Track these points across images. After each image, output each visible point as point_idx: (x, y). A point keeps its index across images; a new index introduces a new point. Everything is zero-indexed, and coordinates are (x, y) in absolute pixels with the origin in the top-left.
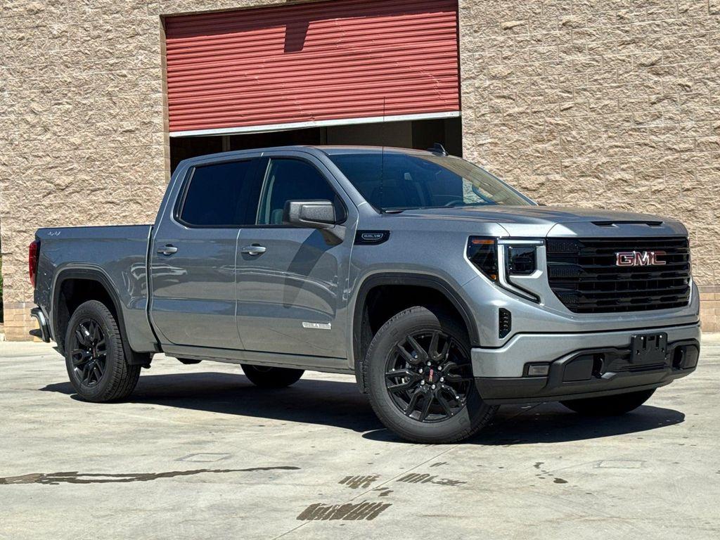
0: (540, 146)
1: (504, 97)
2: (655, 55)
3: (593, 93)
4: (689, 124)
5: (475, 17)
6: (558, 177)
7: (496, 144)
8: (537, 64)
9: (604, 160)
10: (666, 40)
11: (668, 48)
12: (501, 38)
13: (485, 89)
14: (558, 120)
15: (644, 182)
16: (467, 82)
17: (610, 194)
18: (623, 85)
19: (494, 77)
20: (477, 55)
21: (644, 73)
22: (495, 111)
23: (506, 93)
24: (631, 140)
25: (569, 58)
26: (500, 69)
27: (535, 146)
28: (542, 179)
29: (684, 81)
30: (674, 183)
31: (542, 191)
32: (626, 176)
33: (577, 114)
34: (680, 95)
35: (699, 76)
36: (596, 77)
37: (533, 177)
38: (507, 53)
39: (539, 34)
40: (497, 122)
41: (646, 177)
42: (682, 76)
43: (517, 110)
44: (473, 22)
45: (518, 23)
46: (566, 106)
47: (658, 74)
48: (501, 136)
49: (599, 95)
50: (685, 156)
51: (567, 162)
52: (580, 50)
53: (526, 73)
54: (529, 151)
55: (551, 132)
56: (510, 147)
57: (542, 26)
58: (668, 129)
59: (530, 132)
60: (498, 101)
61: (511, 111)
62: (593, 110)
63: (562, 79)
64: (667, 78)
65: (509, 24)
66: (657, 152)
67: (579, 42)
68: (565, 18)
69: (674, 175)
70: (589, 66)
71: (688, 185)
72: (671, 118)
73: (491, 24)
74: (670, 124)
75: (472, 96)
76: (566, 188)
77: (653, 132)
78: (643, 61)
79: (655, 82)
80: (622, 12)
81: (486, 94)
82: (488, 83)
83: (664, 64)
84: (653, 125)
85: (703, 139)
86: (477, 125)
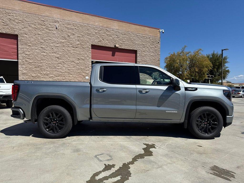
0: (36, 69)
1: (28, 59)
2: (58, 56)
3: (47, 60)
4: (64, 68)
5: (22, 42)
6: (40, 75)
7: (26, 67)
8: (36, 53)
9: (49, 73)
10: (60, 54)
11: (61, 55)
12: (28, 47)
13: (24, 56)
14: (40, 64)
15: (56, 77)
16: (20, 54)
17: (50, 79)
18: (52, 60)
19: (26, 54)
20: (22, 49)
21: (56, 58)
22: (26, 61)
23: (29, 58)
24: (54, 70)
25: (42, 53)
26: (28, 53)
27: (35, 69)
28: (36, 75)
29: (63, 61)
30: (61, 78)
31: (36, 77)
32: (53, 76)
33: (44, 64)
34: (62, 63)
35: (66, 61)
36: (47, 58)
37: (34, 74)
38: (29, 50)
39: (36, 48)
40: (27, 63)
41: (56, 76)
42: (63, 60)
43: (31, 61)
44: (21, 43)
45: (32, 45)
46: (42, 62)
47: (59, 59)
48: (27, 66)
49: (48, 61)
50: (63, 73)
51: (41, 72)
52: (44, 52)
53: (33, 55)
54: (34, 69)
55: (38, 66)
56: (29, 68)
57: (36, 46)
58: (61, 69)
59: (34, 66)
60: (27, 59)
61: (30, 62)
62: (47, 63)
63: (41, 57)
64: (60, 60)
65: (30, 45)
66: (58, 72)
67: (44, 51)
68: (42, 46)
69: (61, 76)
70: (46, 56)
71: (64, 78)
72: (61, 67)
73: (26, 44)
74: (61, 68)
75: (21, 57)
76: (41, 77)
77: (58, 69)
78: (56, 56)
79: (58, 60)
80: (53, 47)
81: (24, 57)
82: (25, 55)
83: (60, 58)
84: (58, 68)
85: (66, 71)
86: (22, 63)
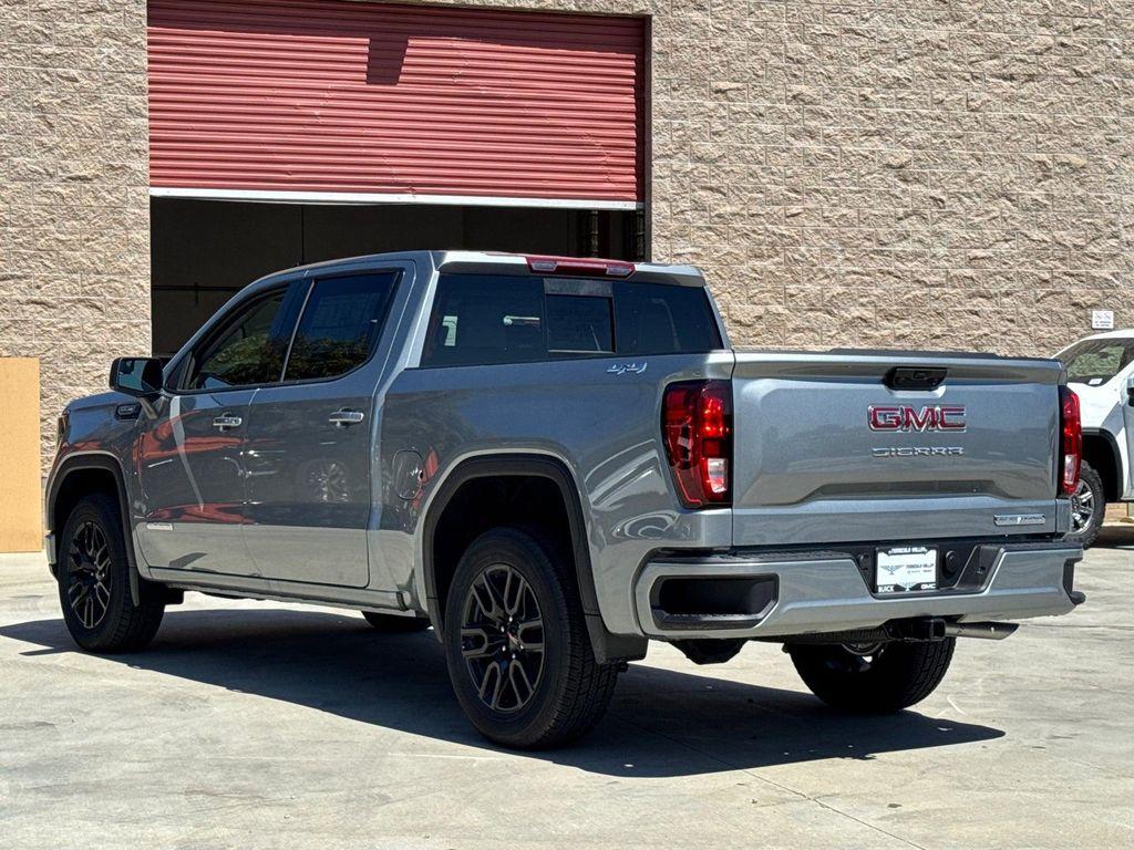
0: (758, 264)
1: (711, 189)
2: (904, 155)
3: (827, 197)
4: (941, 251)
5: (674, 69)
6: (780, 309)
7: (698, 255)
8: (757, 147)
9: (840, 289)
10: (918, 136)
11: (920, 147)
12: (711, 104)
13: (686, 174)
14: (783, 229)
15: (885, 323)
16: (662, 162)
17: (844, 337)
18: (864, 190)
19: (700, 159)
20: (676, 124)
21: (891, 177)
22: (699, 207)
23: (714, 183)
24: (872, 266)
25: (798, 144)
26: (708, 148)
27: (751, 263)
28: (760, 310)
29: (937, 193)
30: (922, 326)
31: (759, 327)
32: (868, 314)
33: (806, 223)
34: (931, 211)
35: (954, 189)
36: (832, 175)
37: (748, 307)
38: (717, 126)
39: (762, 105)
40: (701, 223)
41: (888, 317)
42: (934, 186)
43: (729, 209)
44: (672, 75)
45: (734, 85)
46: (794, 211)
47: (905, 180)
48: (706, 244)
49: (835, 200)
50: (936, 292)
51: (792, 289)
52: (812, 135)
53: (742, 158)
54: (744, 268)
55: (773, 244)
56: (718, 261)
57: (764, 94)
58: (917, 255)
59: (745, 243)
60: (703, 193)
61: (722, 211)
62: (827, 220)
63: (789, 172)
64: (916, 188)
65: (722, 85)
66: (902, 284)
67: (813, 124)
68: (797, 88)
69: (922, 316)
70: (824, 158)
71: (938, 330)
72: (920, 241)
73: (697, 80)
74: (919, 248)
75: (667, 181)
76: (790, 326)
77: (898, 257)
78: (891, 160)
79: (903, 191)
80: (867, 91)
81: (686, 181)
82: (690, 166)
83: (914, 168)
84: (899, 248)
85: (958, 272)
86: (674, 225)
